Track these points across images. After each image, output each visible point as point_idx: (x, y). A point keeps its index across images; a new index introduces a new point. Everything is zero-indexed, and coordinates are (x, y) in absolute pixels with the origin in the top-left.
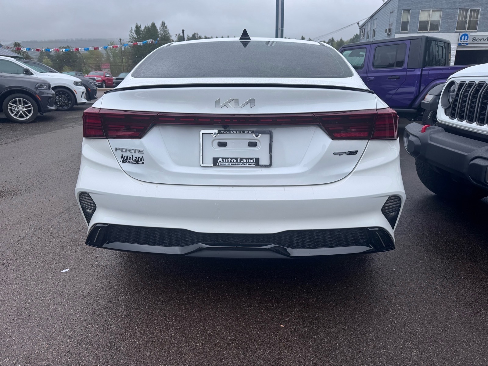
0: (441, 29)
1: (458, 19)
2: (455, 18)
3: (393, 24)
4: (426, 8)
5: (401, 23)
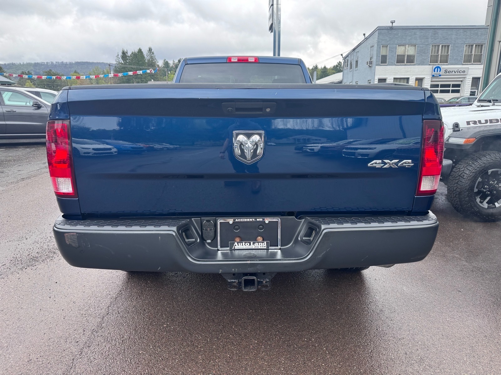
0: (417, 62)
1: (431, 54)
2: (428, 52)
3: (374, 57)
4: (403, 43)
5: (380, 56)
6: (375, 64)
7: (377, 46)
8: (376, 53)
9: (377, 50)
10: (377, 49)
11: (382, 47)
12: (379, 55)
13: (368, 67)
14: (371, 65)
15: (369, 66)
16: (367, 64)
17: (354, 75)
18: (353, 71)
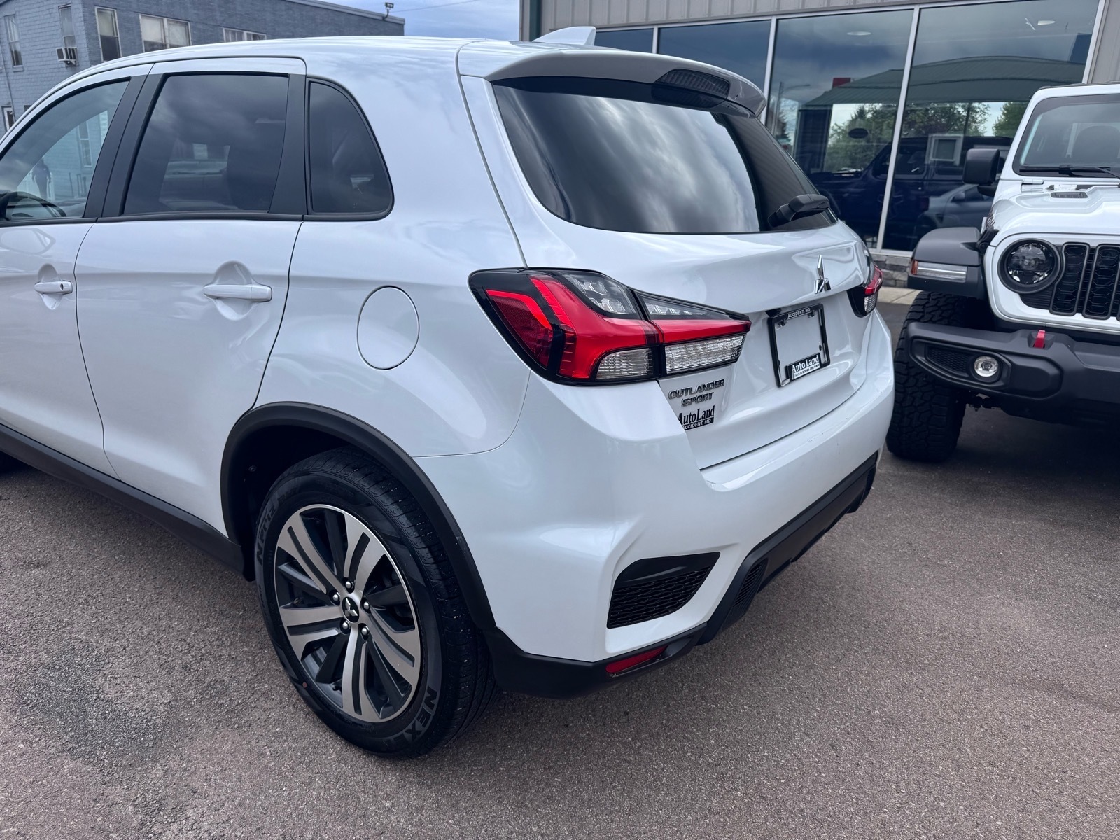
3: (77, 38)
4: (152, 12)
5: (97, 38)
6: (87, 58)
7: (84, 7)
8: (84, 28)
9: (85, 20)
10: (84, 16)
11: (99, 12)
12: (95, 35)
13: (64, 65)
14: (73, 61)
15: (66, 62)
16: (61, 56)
17: (12, 86)
18: (7, 73)
